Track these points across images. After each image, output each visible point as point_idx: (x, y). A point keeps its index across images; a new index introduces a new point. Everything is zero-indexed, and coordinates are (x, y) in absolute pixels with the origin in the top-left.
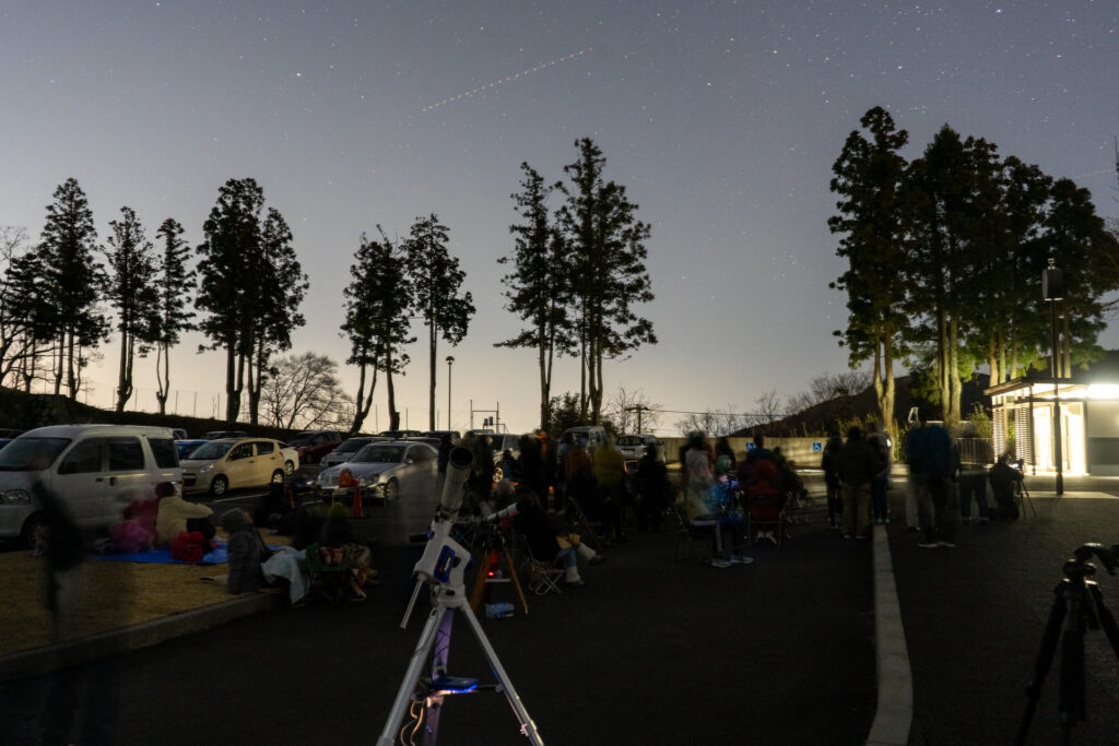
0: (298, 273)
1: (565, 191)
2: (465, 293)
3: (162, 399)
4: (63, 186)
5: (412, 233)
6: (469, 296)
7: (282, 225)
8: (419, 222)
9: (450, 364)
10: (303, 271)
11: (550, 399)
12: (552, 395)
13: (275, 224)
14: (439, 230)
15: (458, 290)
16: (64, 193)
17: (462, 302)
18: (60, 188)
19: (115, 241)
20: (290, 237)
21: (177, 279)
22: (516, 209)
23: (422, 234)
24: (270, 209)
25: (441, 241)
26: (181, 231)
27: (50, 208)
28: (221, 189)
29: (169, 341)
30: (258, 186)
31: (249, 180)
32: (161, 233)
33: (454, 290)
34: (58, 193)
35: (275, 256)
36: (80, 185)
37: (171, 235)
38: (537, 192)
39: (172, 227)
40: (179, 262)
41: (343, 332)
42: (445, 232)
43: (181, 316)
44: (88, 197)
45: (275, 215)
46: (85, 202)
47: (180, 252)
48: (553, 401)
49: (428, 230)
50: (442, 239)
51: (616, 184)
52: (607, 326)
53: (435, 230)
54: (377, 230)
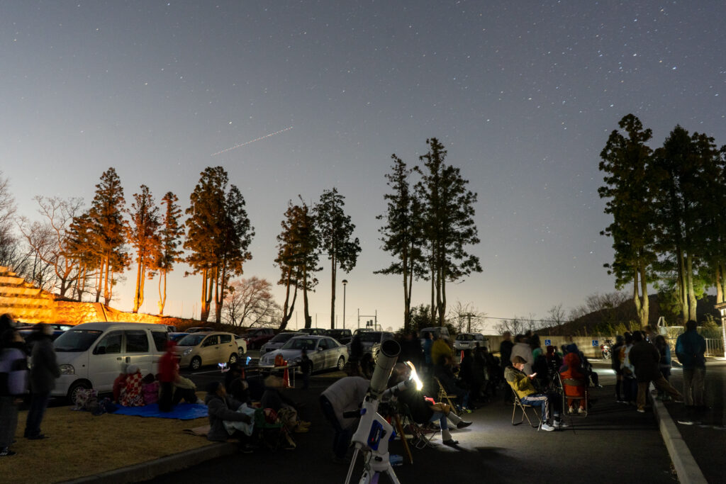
0: (248, 226)
1: (420, 172)
2: (354, 239)
3: (162, 305)
4: (106, 173)
5: (321, 200)
6: (357, 240)
7: (239, 196)
8: (326, 193)
9: (345, 285)
10: (251, 225)
11: (411, 309)
12: (412, 305)
13: (235, 195)
14: (338, 198)
15: (350, 237)
16: (107, 177)
17: (353, 245)
18: (104, 173)
19: (136, 206)
20: (244, 203)
21: (173, 230)
22: (388, 184)
23: (327, 201)
24: (232, 186)
25: (339, 205)
26: (177, 199)
27: (98, 186)
28: (202, 173)
29: (167, 268)
30: (225, 171)
31: (219, 167)
32: (164, 201)
33: (348, 237)
34: (103, 177)
35: (234, 215)
36: (116, 172)
37: (170, 203)
38: (402, 173)
39: (171, 197)
40: (174, 219)
41: (276, 263)
42: (342, 200)
43: (175, 253)
44: (121, 179)
45: (235, 189)
46: (119, 182)
47: (176, 213)
48: (412, 310)
49: (331, 198)
50: (340, 204)
51: (454, 167)
52: (448, 260)
53: (336, 198)
54: (299, 198)
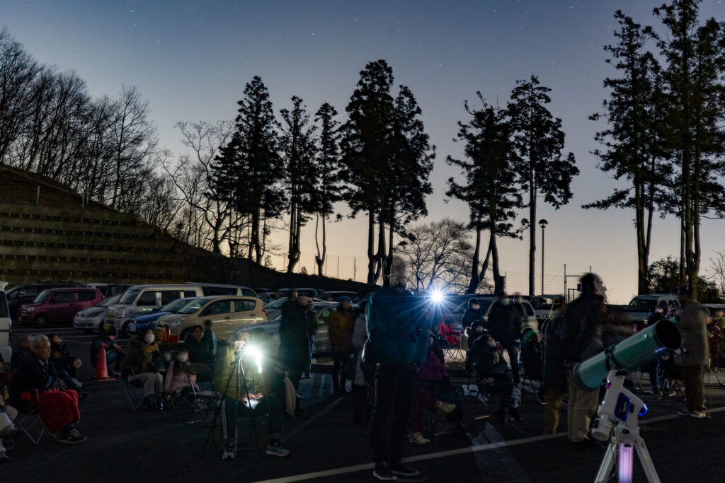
0: (425, 143)
1: (654, 36)
2: (567, 154)
3: (320, 262)
4: (250, 84)
5: (512, 97)
6: (571, 157)
7: (413, 101)
8: (520, 85)
9: (543, 227)
10: (430, 142)
11: (650, 263)
13: (406, 100)
14: (541, 92)
15: (562, 151)
16: (252, 89)
17: (565, 163)
18: (248, 85)
19: (283, 127)
20: (419, 111)
21: (331, 156)
22: (608, 61)
23: (521, 97)
24: (401, 86)
25: (542, 103)
26: (335, 113)
27: (240, 103)
28: (362, 73)
29: (326, 211)
30: (388, 66)
31: (380, 61)
32: (318, 117)
33: (558, 152)
34: (247, 90)
35: (406, 130)
36: (263, 81)
37: (326, 118)
38: (631, 41)
39: (327, 111)
40: (333, 140)
42: (547, 93)
43: (335, 189)
44: (269, 91)
45: (406, 92)
46: (268, 95)
47: (334, 132)
48: (653, 266)
49: (527, 94)
50: (544, 100)
52: (713, 181)
53: (536, 91)
54: (477, 96)
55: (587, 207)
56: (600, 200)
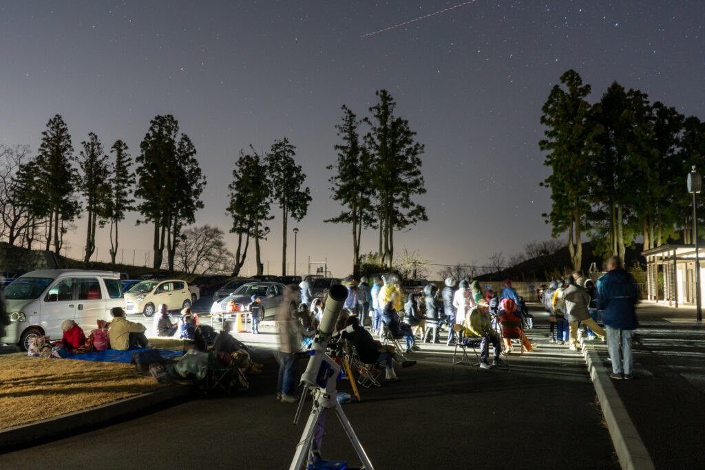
0: (199, 175)
1: (370, 123)
2: (305, 188)
3: (113, 254)
4: (52, 120)
5: (272, 150)
6: (308, 190)
7: (190, 144)
8: (277, 143)
10: (203, 173)
11: (359, 256)
12: (361, 253)
13: (186, 143)
14: (289, 148)
15: (301, 186)
16: (53, 124)
17: (303, 194)
18: (51, 120)
19: (85, 154)
20: (195, 152)
21: (123, 178)
22: (338, 134)
23: (278, 151)
24: (182, 134)
25: (290, 155)
26: (126, 148)
27: (45, 133)
28: (152, 122)
29: (118, 217)
30: (175, 120)
31: (169, 116)
32: (113, 149)
33: (299, 186)
34: (49, 124)
35: (185, 164)
36: (63, 119)
37: (120, 151)
38: (351, 124)
39: (120, 145)
40: (125, 167)
41: (228, 212)
42: (293, 150)
43: (126, 202)
44: (68, 126)
45: (185, 138)
46: (67, 129)
47: (126, 161)
49: (282, 148)
50: (291, 154)
51: (402, 119)
53: (286, 148)
54: (250, 147)
55: (326, 221)
56: (334, 218)
